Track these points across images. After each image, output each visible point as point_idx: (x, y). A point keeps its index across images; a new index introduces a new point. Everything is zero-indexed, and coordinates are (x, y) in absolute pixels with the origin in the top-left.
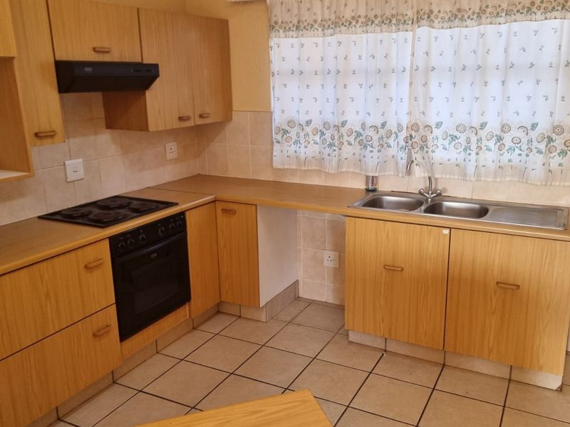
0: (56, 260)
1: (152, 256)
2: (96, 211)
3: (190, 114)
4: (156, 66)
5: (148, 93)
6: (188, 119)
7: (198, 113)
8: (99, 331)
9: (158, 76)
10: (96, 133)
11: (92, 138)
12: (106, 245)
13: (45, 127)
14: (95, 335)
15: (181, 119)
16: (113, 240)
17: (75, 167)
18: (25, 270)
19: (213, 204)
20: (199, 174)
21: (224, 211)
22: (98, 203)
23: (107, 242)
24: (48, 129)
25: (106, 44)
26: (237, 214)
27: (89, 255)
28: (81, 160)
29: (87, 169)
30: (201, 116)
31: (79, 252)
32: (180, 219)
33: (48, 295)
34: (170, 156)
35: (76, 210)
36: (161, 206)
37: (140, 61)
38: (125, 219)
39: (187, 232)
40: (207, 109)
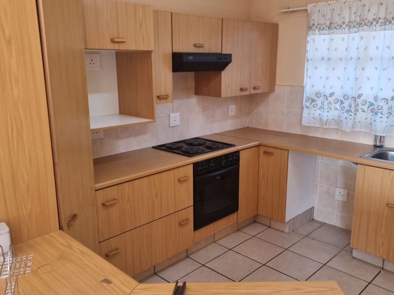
0: (163, 174)
1: (217, 178)
2: (185, 146)
3: (248, 87)
4: (230, 55)
5: (223, 73)
6: (246, 89)
7: (252, 86)
8: (182, 222)
9: (231, 62)
10: (188, 98)
11: (186, 100)
12: (191, 168)
13: (163, 93)
14: (180, 224)
15: (241, 90)
16: (196, 165)
17: (175, 118)
18: (146, 178)
19: (257, 148)
20: (248, 127)
21: (265, 152)
22: (187, 141)
23: (192, 166)
24: (165, 94)
25: (201, 42)
26: (273, 156)
27: (181, 172)
28: (179, 114)
29: (182, 119)
30: (254, 88)
31: (176, 170)
32: (236, 156)
33: (156, 195)
34: (231, 114)
35: (174, 145)
36: (225, 146)
37: (220, 52)
38: (203, 152)
39: (239, 165)
40: (259, 84)
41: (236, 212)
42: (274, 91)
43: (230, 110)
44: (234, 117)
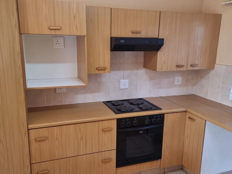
0: (88, 124)
1: (140, 132)
3: (185, 64)
4: (163, 40)
5: (159, 53)
6: (182, 66)
7: (189, 64)
8: (104, 160)
9: (163, 45)
10: (138, 69)
11: (135, 71)
12: (115, 122)
14: (102, 161)
15: (177, 66)
16: (119, 120)
17: (124, 83)
19: (185, 113)
20: (194, 94)
21: (189, 118)
23: (116, 121)
24: (103, 66)
26: (195, 122)
27: (106, 124)
28: (128, 80)
29: (130, 84)
30: (191, 66)
31: (100, 122)
32: (161, 117)
33: (82, 138)
34: (176, 83)
35: (117, 102)
37: (157, 37)
38: (132, 111)
39: (163, 125)
40: (197, 62)
41: (159, 160)
42: (214, 68)
43: (176, 80)
44: (180, 86)
